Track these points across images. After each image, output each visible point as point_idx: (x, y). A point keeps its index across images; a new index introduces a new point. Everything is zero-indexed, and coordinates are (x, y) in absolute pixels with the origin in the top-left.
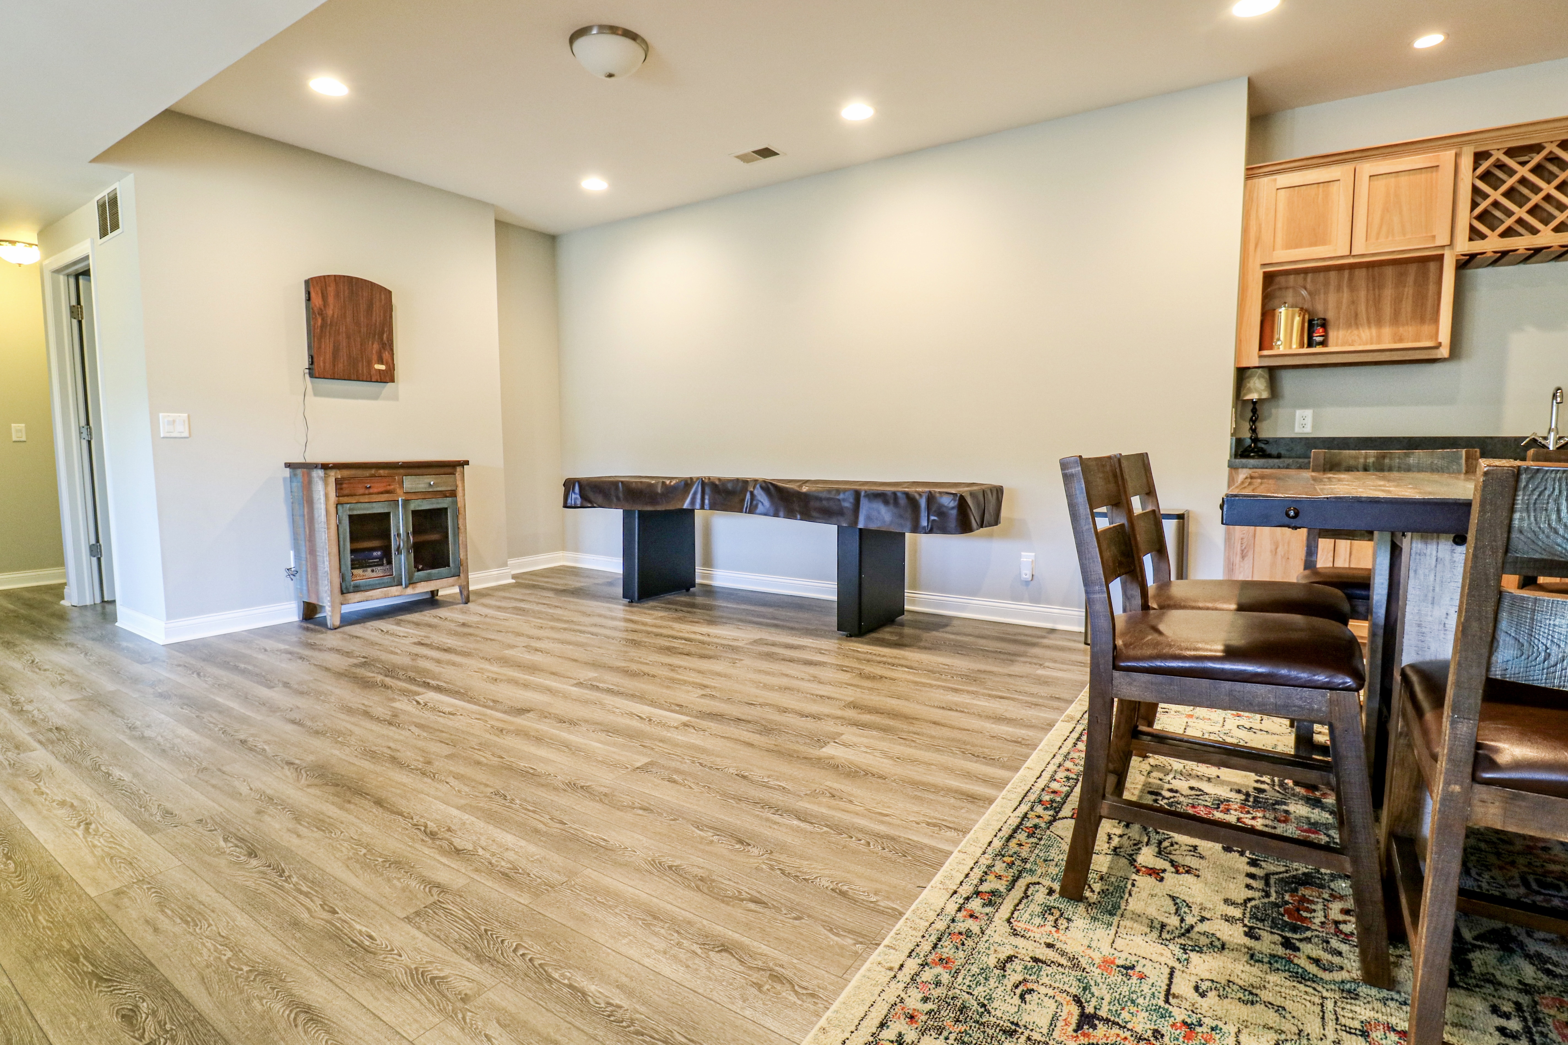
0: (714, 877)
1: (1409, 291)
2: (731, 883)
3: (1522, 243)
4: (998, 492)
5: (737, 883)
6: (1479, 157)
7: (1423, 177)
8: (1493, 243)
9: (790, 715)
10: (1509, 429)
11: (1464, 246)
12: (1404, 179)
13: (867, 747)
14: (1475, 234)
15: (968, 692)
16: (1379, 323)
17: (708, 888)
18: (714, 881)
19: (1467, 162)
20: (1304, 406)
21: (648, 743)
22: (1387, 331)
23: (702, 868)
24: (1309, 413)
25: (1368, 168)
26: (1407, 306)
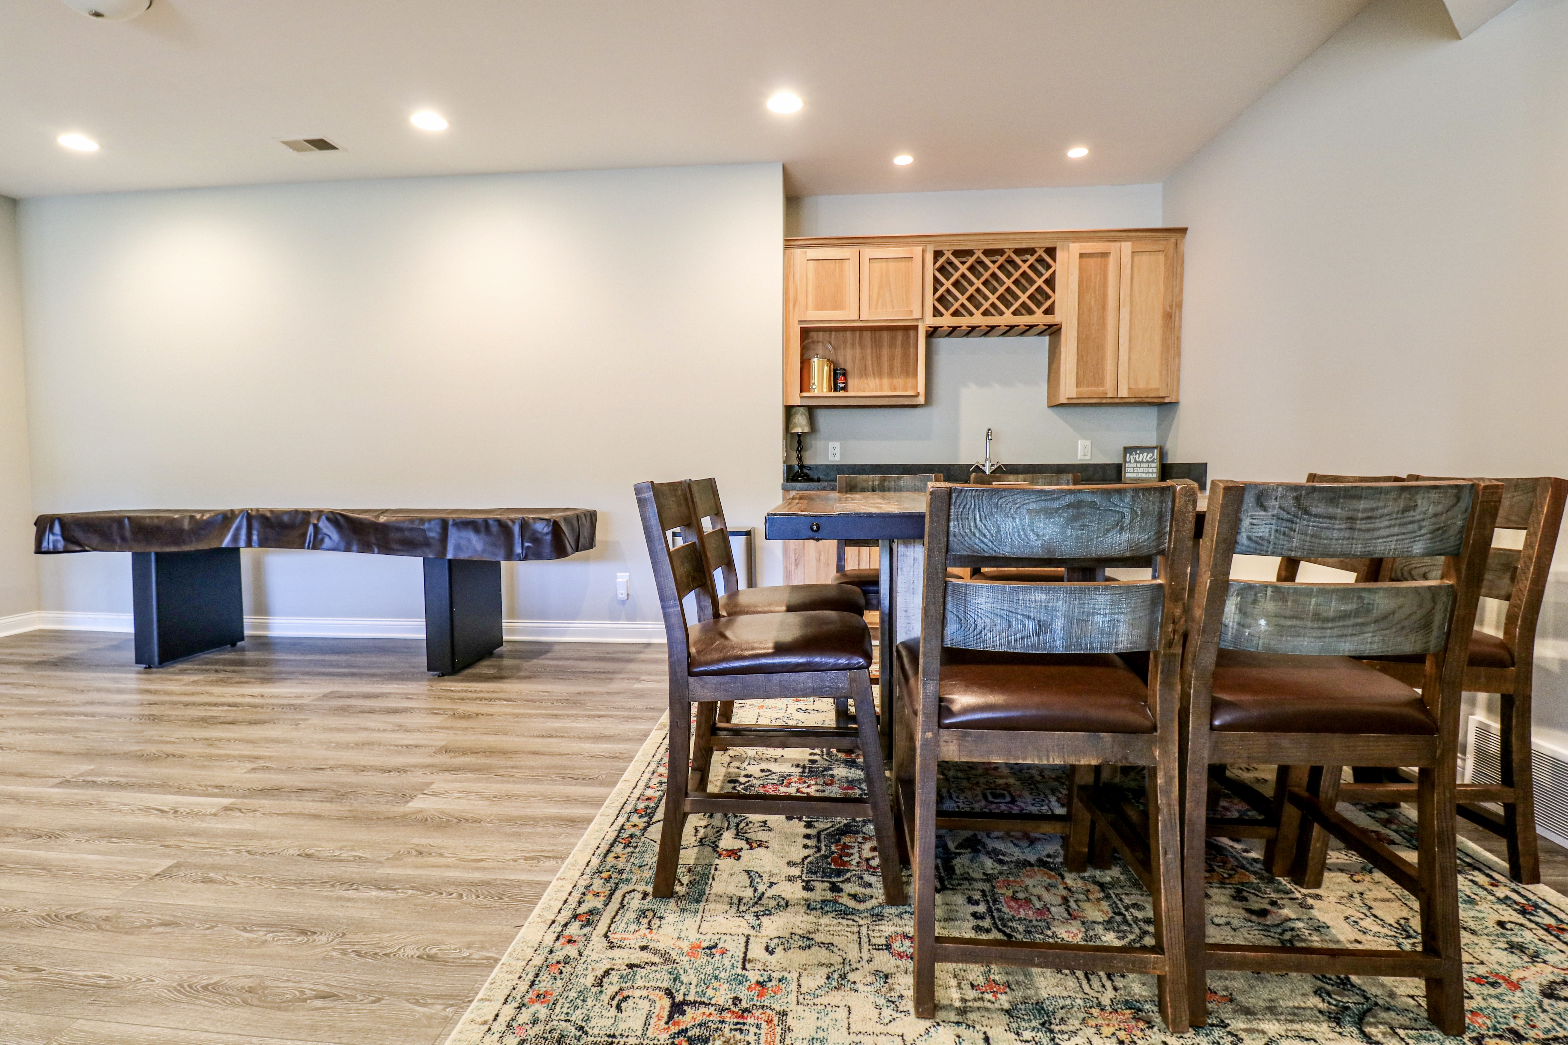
0: (267, 983)
1: (898, 352)
2: (291, 984)
3: (964, 321)
4: (592, 516)
5: (299, 982)
6: (938, 254)
7: (902, 265)
8: (947, 321)
9: (369, 773)
10: (965, 458)
11: (931, 321)
12: (892, 265)
13: (460, 792)
14: (936, 313)
15: (568, 716)
16: (880, 375)
17: (260, 999)
18: (266, 988)
19: (930, 257)
20: (834, 439)
21: (172, 841)
22: (886, 381)
23: (251, 976)
24: (837, 445)
25: (869, 252)
26: (898, 362)
